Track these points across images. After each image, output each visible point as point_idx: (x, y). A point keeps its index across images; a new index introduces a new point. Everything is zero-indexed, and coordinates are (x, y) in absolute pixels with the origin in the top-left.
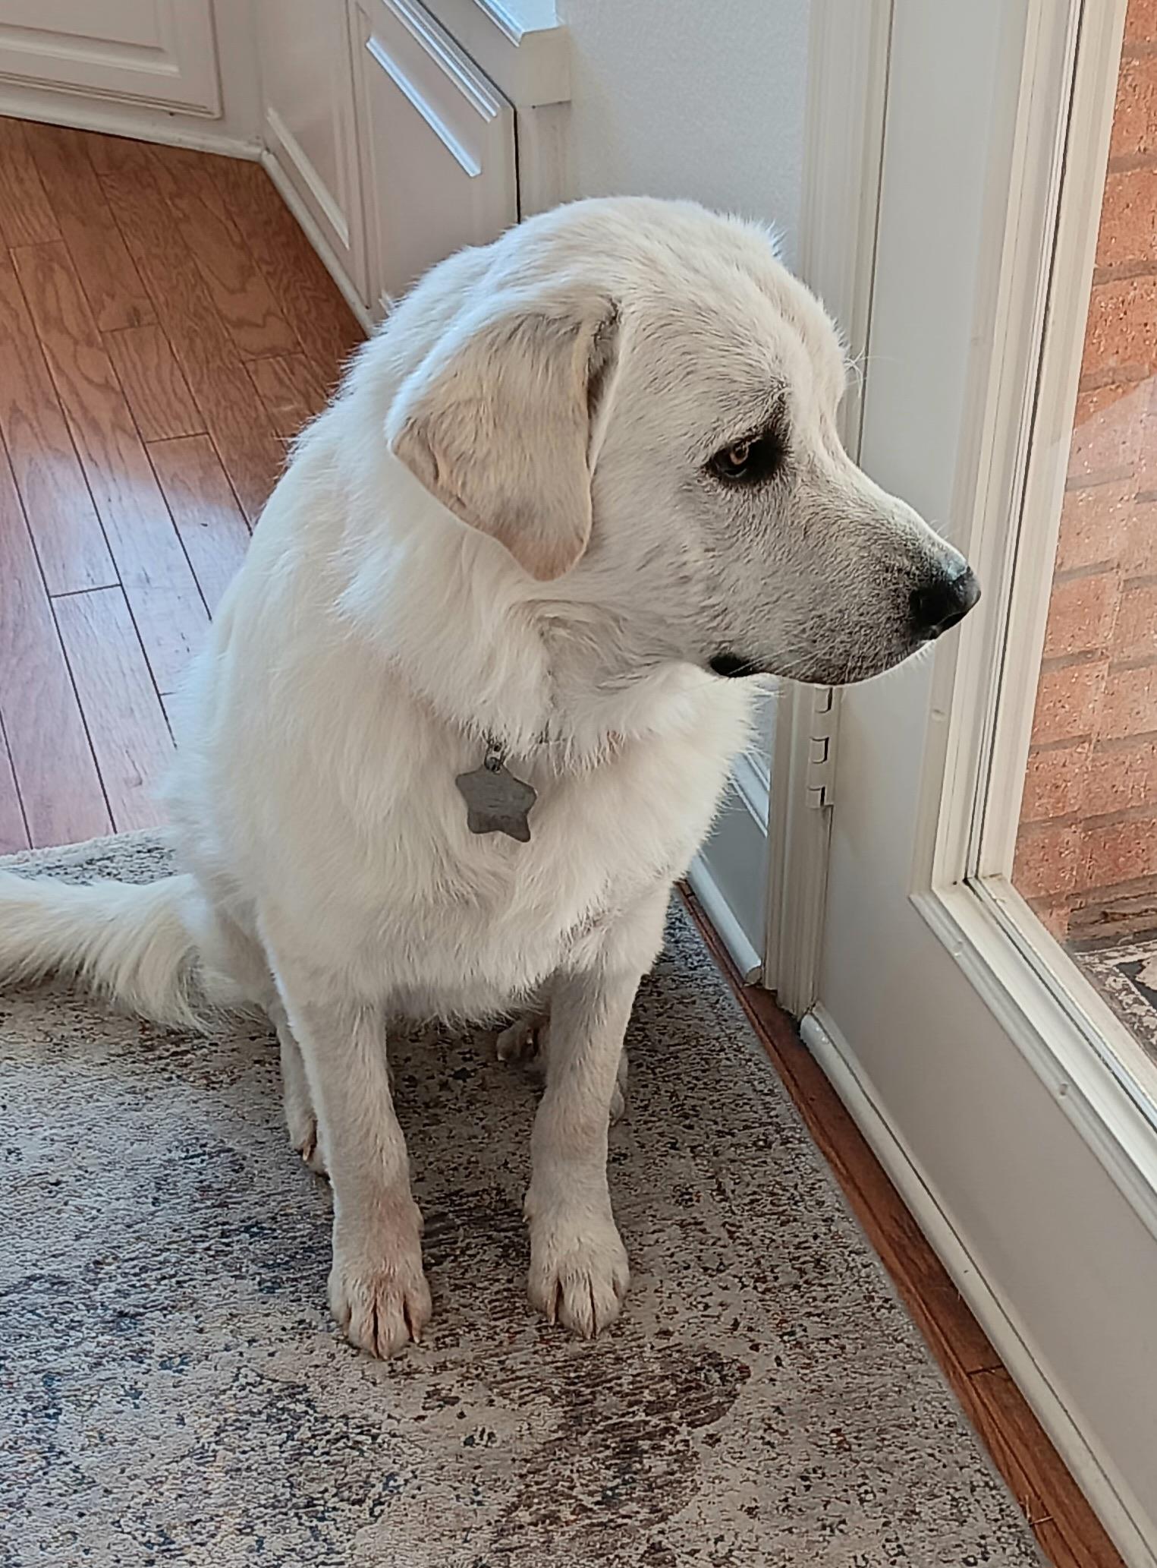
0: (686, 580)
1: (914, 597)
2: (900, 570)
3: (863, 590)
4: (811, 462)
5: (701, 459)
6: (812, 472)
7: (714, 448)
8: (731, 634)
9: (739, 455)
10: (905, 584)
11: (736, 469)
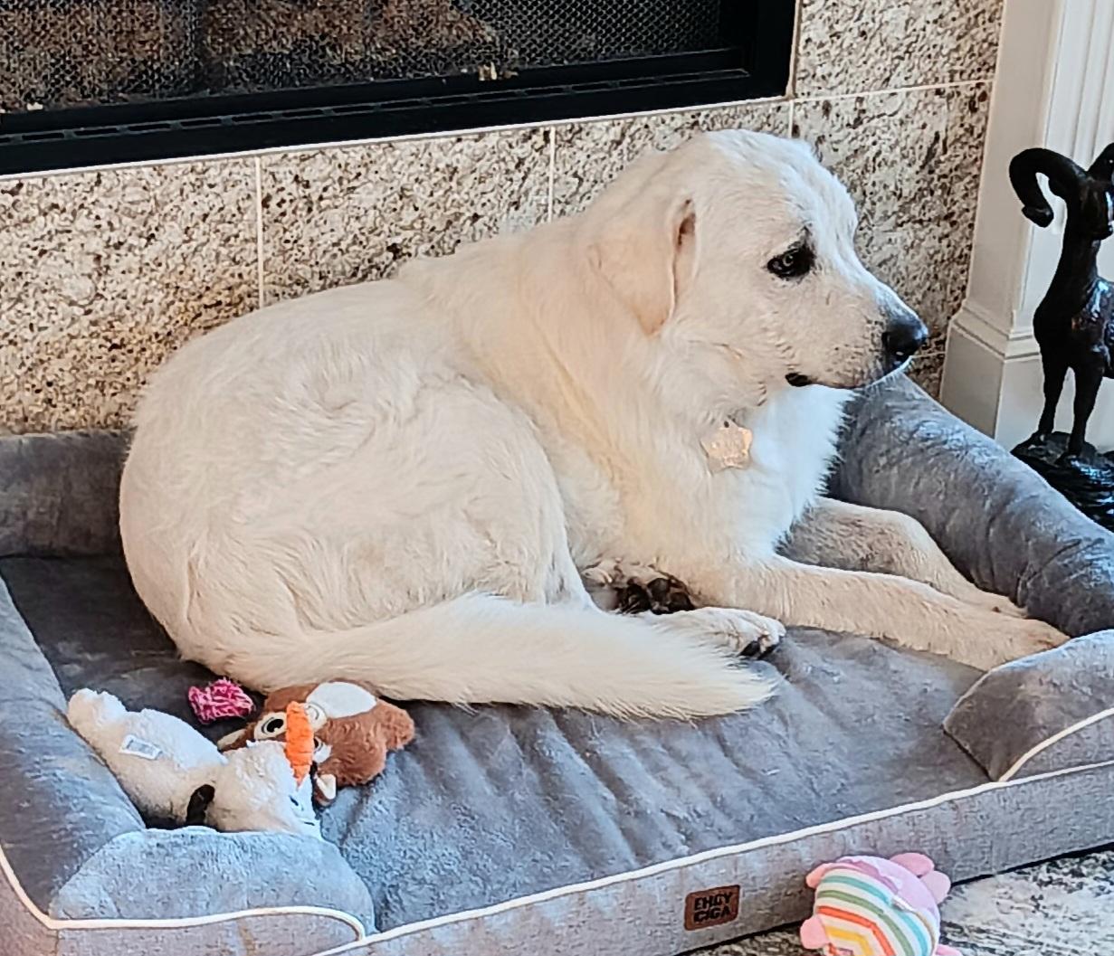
0: (765, 330)
1: (884, 336)
2: (876, 323)
3: (857, 333)
4: (830, 261)
5: (764, 262)
6: (831, 267)
7: (770, 257)
8: (795, 361)
9: (788, 260)
10: (879, 330)
11: (785, 269)
